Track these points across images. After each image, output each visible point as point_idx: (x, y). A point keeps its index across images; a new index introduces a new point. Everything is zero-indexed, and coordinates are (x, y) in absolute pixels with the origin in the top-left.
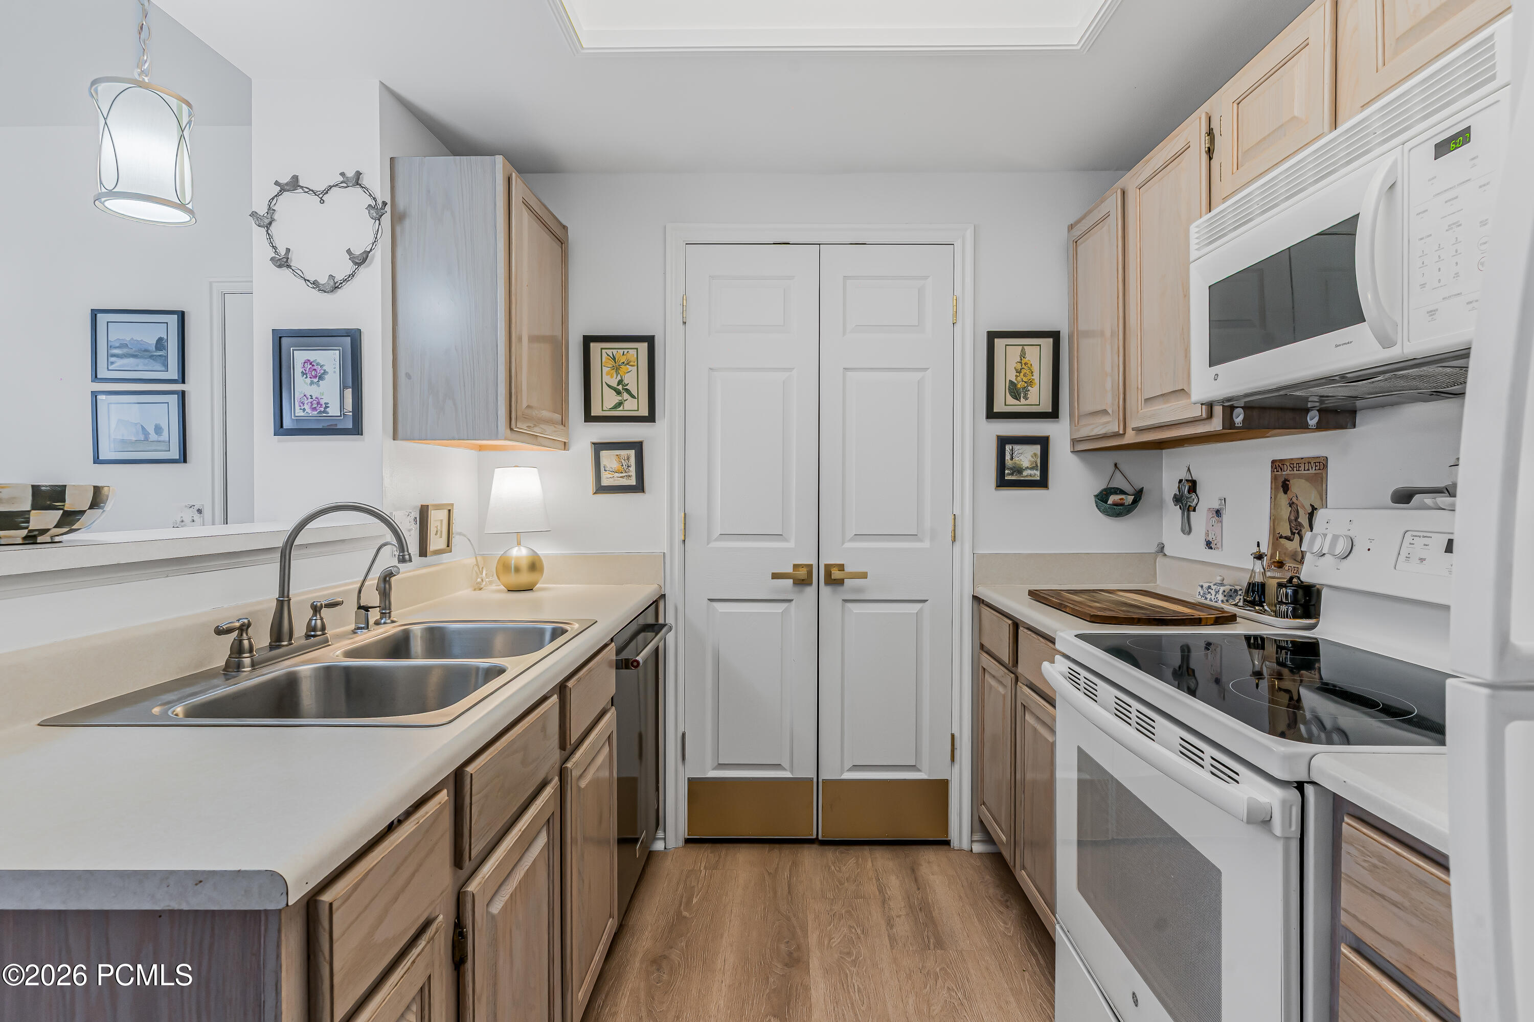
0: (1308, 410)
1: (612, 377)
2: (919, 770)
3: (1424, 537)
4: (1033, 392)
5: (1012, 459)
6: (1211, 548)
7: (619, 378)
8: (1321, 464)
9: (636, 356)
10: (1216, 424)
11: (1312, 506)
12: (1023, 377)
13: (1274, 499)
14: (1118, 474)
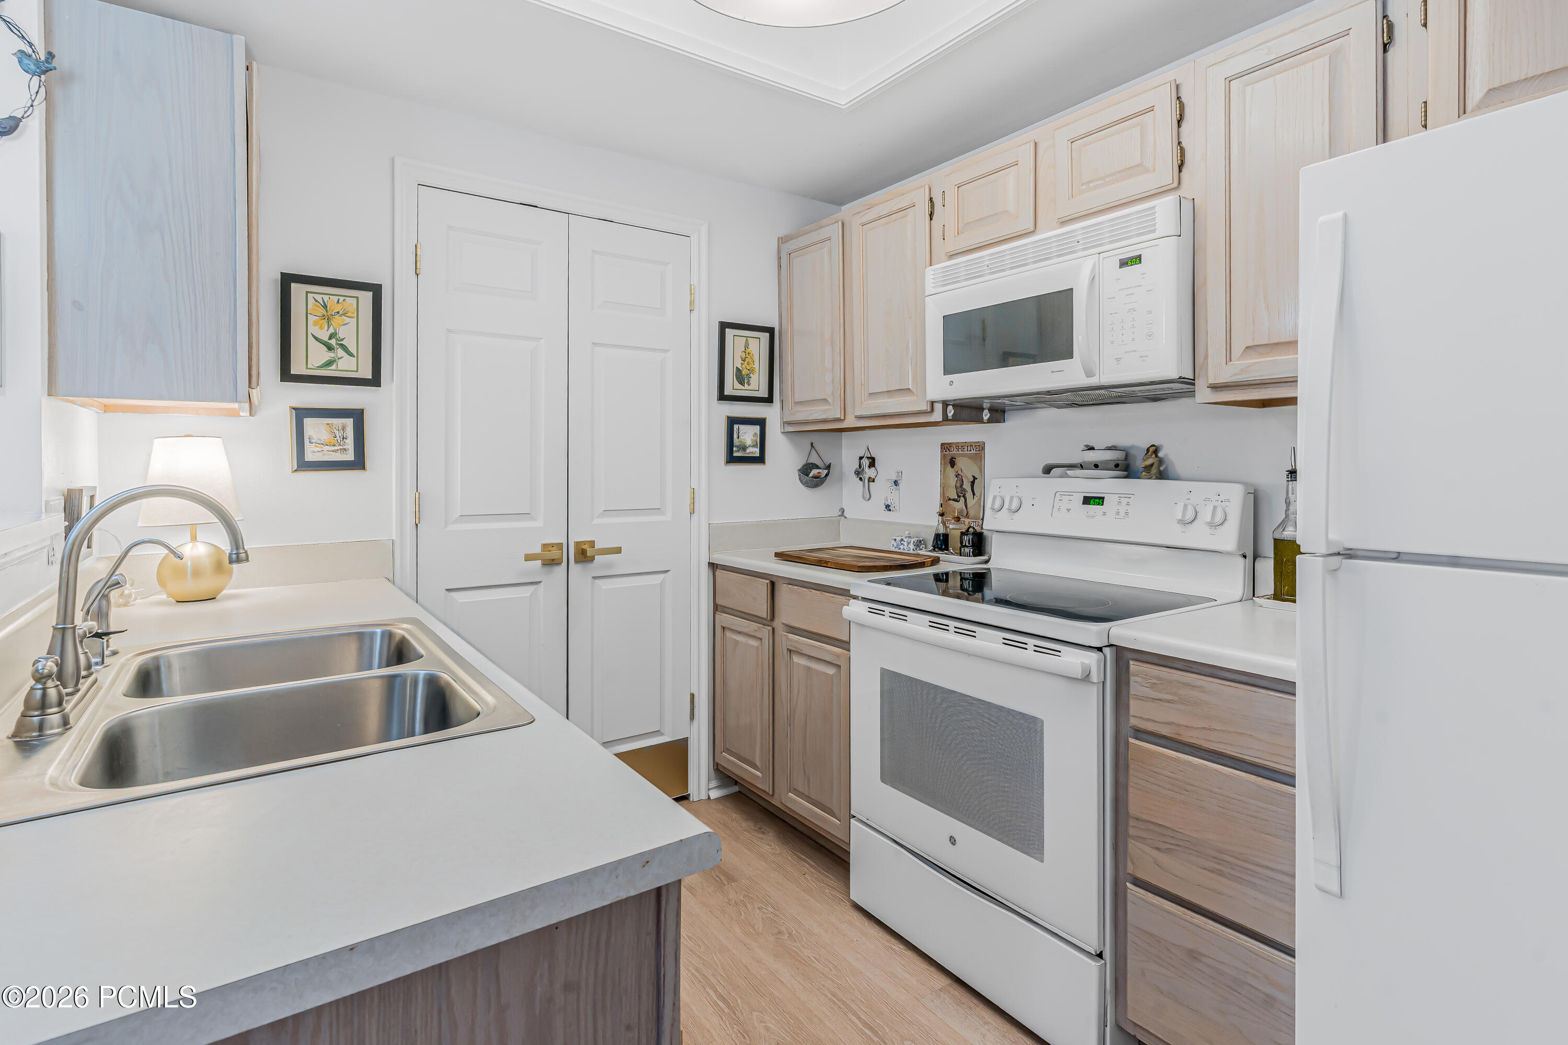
0: (983, 409)
1: (321, 328)
2: (662, 734)
3: (1068, 495)
4: (754, 378)
5: (738, 438)
6: (890, 510)
7: (331, 330)
8: (981, 447)
9: (355, 306)
10: (937, 416)
11: (974, 477)
12: (746, 365)
13: (943, 472)
14: (813, 452)
